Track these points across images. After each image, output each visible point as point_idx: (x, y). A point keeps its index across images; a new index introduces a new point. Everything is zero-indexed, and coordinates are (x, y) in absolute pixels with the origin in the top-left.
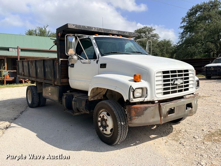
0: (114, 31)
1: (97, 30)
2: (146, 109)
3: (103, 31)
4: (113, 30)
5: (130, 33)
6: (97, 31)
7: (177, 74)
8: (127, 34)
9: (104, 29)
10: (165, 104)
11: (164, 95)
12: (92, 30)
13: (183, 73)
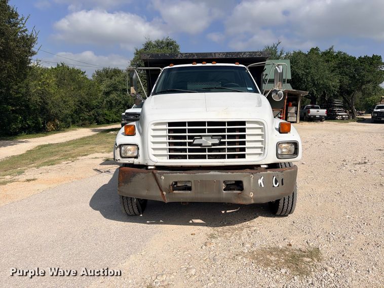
0: (217, 55)
1: (186, 56)
2: (134, 175)
3: (196, 57)
4: (215, 53)
5: (254, 52)
6: (186, 58)
7: (207, 127)
8: (245, 56)
9: (197, 54)
10: (166, 173)
11: (170, 159)
12: (177, 58)
13: (227, 127)
